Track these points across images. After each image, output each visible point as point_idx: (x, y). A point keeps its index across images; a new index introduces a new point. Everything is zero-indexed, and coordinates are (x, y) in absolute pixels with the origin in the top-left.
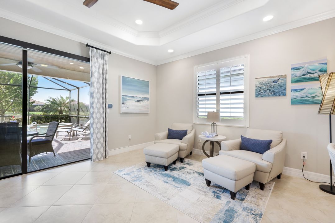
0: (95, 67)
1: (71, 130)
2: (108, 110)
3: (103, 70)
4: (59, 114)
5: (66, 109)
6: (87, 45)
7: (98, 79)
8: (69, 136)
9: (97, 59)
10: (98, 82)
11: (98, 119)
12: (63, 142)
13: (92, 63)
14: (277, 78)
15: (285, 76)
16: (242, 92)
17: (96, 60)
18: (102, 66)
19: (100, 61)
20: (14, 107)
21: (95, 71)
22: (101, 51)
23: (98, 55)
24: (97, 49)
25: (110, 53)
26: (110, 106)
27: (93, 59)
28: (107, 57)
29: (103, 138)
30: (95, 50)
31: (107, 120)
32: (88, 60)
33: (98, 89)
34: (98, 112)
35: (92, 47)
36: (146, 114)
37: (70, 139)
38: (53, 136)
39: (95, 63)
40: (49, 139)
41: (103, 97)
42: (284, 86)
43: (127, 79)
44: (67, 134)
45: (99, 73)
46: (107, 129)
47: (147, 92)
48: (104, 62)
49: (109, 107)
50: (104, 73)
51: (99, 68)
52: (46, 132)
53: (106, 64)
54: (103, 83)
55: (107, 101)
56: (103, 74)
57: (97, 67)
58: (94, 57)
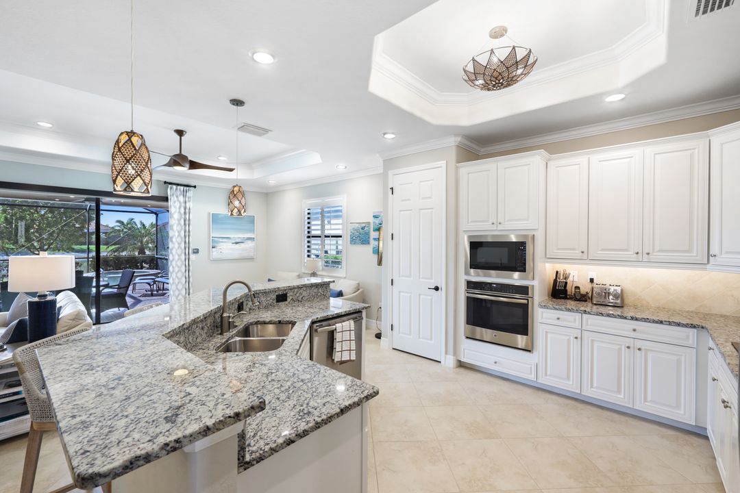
0: (175, 207)
1: (155, 282)
2: (193, 257)
3: (185, 208)
4: (139, 254)
5: (150, 245)
6: (165, 182)
7: (179, 220)
8: (152, 291)
9: (177, 197)
10: (179, 224)
11: (178, 267)
12: (141, 298)
13: (170, 203)
14: (364, 225)
15: (369, 223)
16: (341, 237)
17: (176, 199)
18: (183, 205)
19: (181, 199)
20: (61, 241)
21: (175, 212)
22: (182, 188)
23: (178, 193)
24: (178, 185)
25: (195, 187)
26: (196, 251)
27: (172, 198)
28: (191, 192)
29: (186, 289)
30: (174, 187)
31: (191, 268)
32: (166, 199)
33: (179, 232)
34: (178, 259)
35: (170, 183)
36: (251, 259)
37: (152, 295)
38: (128, 287)
39: (175, 202)
40: (122, 291)
41: (185, 242)
42: (368, 234)
43: (220, 216)
44: (148, 287)
45: (180, 212)
46: (191, 279)
47: (252, 231)
48: (187, 199)
49: (194, 253)
50: (187, 211)
51: (180, 208)
52: (118, 284)
53: (189, 201)
54: (185, 224)
55: (191, 245)
56: (185, 213)
57: (178, 207)
58: (173, 195)
